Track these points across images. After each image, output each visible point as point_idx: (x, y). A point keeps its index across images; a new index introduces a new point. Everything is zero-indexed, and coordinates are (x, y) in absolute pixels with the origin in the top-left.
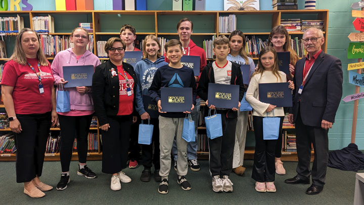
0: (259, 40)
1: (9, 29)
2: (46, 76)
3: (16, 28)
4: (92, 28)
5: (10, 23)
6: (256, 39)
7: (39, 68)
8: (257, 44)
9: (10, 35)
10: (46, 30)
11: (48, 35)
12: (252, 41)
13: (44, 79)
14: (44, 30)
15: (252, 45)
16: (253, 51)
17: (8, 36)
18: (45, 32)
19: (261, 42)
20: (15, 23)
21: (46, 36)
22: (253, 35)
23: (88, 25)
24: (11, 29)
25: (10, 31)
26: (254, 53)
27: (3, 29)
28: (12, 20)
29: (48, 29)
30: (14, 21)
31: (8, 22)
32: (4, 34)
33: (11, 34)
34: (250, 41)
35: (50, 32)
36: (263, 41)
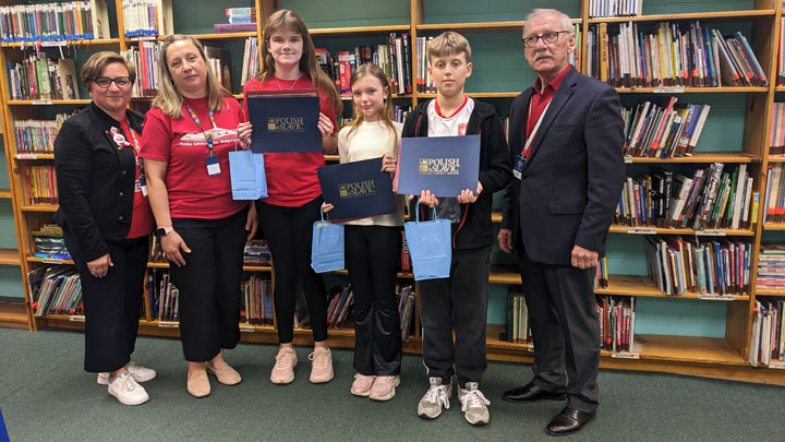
0: (712, 36)
1: (73, 33)
2: (224, 138)
3: (88, 29)
4: (253, 19)
5: (75, 16)
6: (704, 31)
7: (212, 118)
8: (706, 48)
9: (77, 46)
10: (152, 29)
11: (155, 42)
12: (690, 39)
13: (220, 144)
14: (147, 29)
15: (691, 50)
16: (692, 66)
17: (71, 46)
18: (149, 33)
19: (718, 39)
20: (86, 15)
21: (151, 45)
22: (694, 20)
23: (245, 12)
24: (79, 31)
25: (77, 34)
26: (696, 74)
27: (62, 31)
28: (79, 10)
29: (157, 26)
30: (83, 12)
31: (70, 13)
32: (64, 43)
33: (79, 42)
34: (684, 39)
35: (161, 33)
36: (726, 38)
